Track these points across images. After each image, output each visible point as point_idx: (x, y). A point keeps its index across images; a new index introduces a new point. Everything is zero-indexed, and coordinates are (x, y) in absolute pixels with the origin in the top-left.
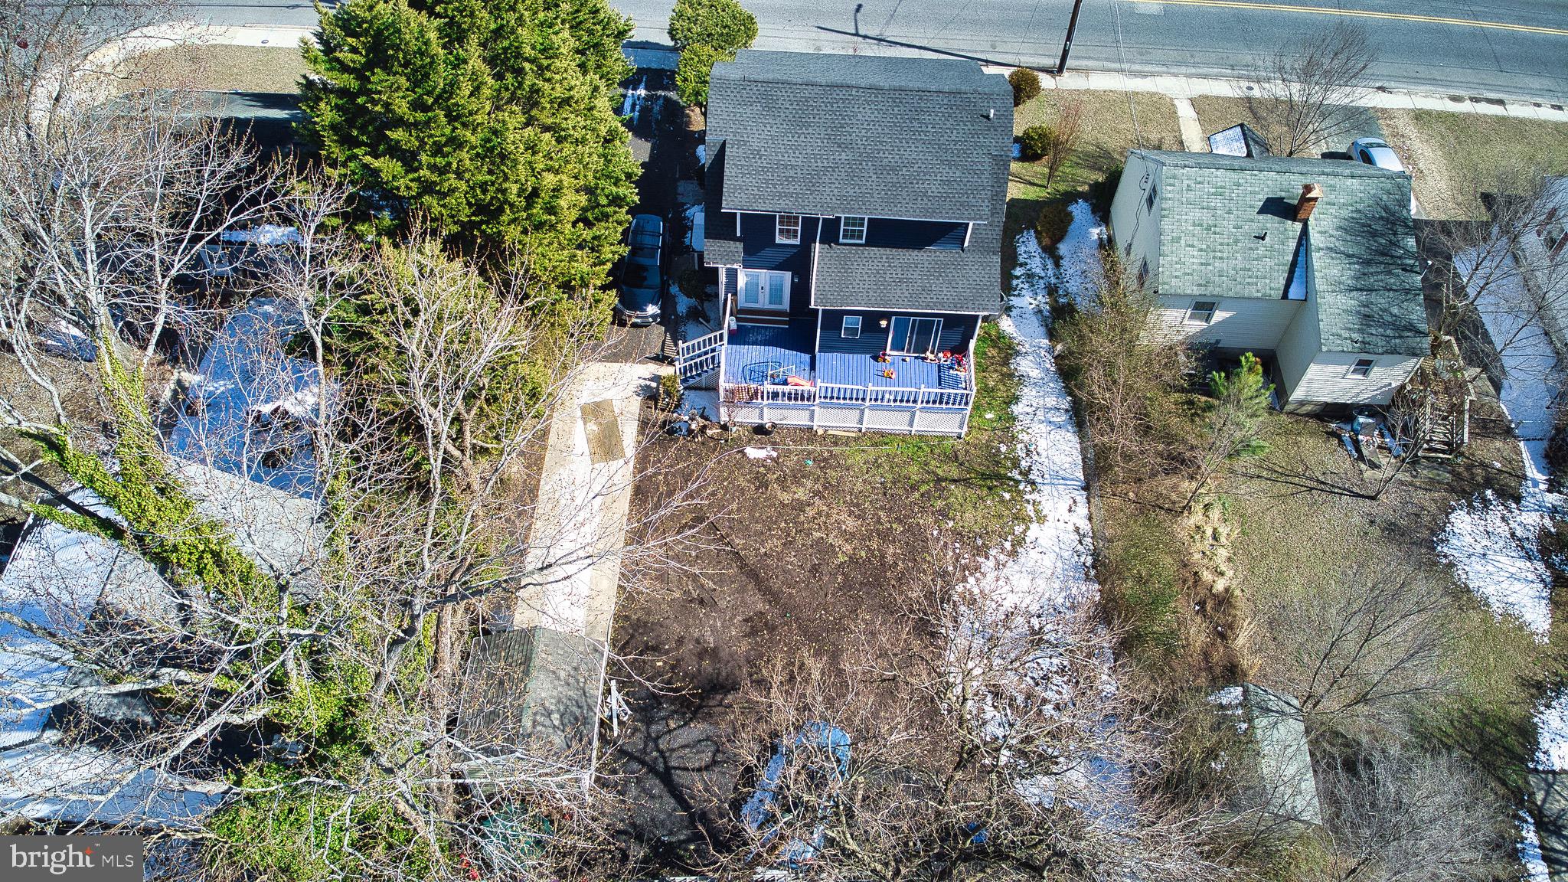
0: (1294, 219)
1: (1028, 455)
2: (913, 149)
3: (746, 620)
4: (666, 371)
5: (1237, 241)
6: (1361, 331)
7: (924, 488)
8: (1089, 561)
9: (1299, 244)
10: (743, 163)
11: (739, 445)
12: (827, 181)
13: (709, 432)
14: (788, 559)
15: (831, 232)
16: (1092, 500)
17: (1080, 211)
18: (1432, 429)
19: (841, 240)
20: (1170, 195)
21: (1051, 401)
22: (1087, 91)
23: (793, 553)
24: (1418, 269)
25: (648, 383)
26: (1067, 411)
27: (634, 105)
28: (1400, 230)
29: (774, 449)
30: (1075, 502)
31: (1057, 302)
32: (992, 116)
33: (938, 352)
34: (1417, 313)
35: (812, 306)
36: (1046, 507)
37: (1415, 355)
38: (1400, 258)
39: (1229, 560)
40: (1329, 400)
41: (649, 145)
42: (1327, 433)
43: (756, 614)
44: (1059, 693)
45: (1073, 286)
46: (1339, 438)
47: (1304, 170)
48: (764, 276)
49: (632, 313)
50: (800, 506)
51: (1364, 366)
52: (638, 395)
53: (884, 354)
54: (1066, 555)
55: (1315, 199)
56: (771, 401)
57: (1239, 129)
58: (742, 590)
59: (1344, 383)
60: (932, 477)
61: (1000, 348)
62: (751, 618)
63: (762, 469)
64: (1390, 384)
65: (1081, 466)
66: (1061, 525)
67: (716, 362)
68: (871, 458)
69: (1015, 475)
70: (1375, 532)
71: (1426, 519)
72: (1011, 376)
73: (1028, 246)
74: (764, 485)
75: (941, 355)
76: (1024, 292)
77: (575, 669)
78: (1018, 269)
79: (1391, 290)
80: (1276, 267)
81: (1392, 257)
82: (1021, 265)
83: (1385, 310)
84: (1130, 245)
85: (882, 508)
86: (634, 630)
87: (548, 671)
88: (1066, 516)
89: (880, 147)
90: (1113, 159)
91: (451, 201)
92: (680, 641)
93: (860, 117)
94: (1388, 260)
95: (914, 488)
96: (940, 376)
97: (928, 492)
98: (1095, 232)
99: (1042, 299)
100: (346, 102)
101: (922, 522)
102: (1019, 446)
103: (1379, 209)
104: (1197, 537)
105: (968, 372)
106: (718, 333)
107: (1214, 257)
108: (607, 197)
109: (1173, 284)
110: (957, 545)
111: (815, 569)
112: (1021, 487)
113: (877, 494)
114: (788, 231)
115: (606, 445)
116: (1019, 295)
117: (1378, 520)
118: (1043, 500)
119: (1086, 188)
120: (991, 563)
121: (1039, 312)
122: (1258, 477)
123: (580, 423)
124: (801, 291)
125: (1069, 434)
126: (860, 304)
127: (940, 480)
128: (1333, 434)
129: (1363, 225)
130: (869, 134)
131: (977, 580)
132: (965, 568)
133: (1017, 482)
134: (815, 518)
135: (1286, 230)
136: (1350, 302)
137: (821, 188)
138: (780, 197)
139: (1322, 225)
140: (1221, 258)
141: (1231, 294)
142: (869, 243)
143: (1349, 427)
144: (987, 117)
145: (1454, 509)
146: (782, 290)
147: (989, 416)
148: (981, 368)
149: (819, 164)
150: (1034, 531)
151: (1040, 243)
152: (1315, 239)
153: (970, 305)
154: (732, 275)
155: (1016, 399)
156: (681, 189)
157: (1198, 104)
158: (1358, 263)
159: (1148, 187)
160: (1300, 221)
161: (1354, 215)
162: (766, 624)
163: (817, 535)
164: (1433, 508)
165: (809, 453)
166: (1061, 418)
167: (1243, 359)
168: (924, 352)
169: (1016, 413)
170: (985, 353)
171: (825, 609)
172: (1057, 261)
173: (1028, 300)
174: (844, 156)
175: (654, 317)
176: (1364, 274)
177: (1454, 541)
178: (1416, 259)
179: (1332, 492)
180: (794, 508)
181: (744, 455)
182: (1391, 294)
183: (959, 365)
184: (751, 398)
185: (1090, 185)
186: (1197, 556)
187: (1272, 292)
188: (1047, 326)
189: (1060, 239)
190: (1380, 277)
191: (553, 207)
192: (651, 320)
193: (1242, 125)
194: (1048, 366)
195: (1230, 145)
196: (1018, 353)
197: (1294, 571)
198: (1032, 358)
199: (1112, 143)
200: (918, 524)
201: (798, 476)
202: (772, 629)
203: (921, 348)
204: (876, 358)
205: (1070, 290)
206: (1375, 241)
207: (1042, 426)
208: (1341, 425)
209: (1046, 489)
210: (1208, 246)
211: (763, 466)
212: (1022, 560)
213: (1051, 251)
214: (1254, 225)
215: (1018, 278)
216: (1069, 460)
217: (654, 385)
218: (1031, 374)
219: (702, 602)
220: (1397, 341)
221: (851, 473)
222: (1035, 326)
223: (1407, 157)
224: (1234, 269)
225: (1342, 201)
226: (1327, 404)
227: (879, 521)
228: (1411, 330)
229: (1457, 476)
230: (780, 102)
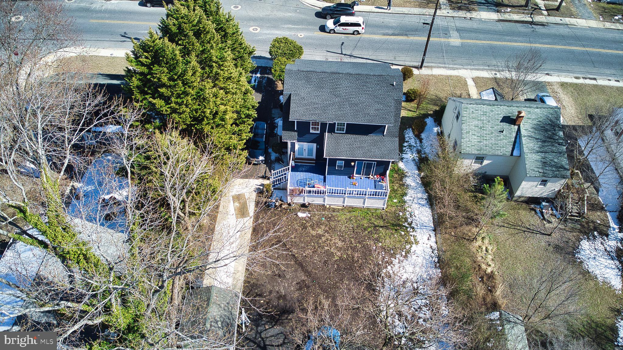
0: (515, 125)
1: (411, 217)
2: (364, 97)
3: (297, 284)
4: (266, 182)
5: (492, 133)
6: (542, 168)
7: (369, 229)
8: (436, 260)
9: (517, 134)
10: (298, 102)
11: (295, 211)
12: (331, 109)
13: (283, 206)
14: (314, 258)
15: (332, 128)
16: (437, 235)
17: (429, 121)
18: (572, 207)
19: (336, 132)
20: (465, 115)
21: (420, 195)
22: (432, 75)
23: (317, 256)
24: (564, 144)
25: (259, 187)
26: (426, 199)
27: (255, 80)
28: (557, 129)
29: (309, 213)
30: (430, 236)
31: (421, 156)
32: (394, 84)
33: (374, 175)
34: (564, 161)
35: (324, 157)
36: (419, 238)
37: (564, 178)
38: (557, 140)
39: (493, 260)
40: (530, 196)
41: (261, 95)
42: (530, 209)
43: (301, 281)
44: (425, 314)
45: (427, 150)
46: (535, 211)
47: (518, 105)
48: (306, 145)
49: (254, 159)
50: (320, 236)
51: (544, 182)
52: (255, 192)
53: (353, 176)
54: (427, 257)
55: (523, 117)
56: (308, 194)
57: (492, 90)
58: (296, 271)
59: (537, 189)
60: (372, 225)
61: (399, 174)
62: (299, 282)
63: (304, 221)
64: (555, 190)
65: (432, 222)
66: (425, 245)
67: (286, 178)
68: (348, 217)
69: (406, 224)
70: (551, 249)
71: (571, 244)
72: (403, 185)
73: (409, 135)
74: (305, 228)
75: (375, 176)
76: (408, 152)
77: (228, 303)
78: (405, 143)
79: (553, 152)
80: (508, 143)
81: (554, 139)
82: (407, 142)
83: (552, 160)
84: (450, 134)
85: (353, 237)
86: (252, 288)
87: (216, 304)
88: (427, 242)
89: (351, 96)
90: (442, 101)
91: (183, 116)
92: (271, 292)
93: (343, 85)
94: (552, 140)
95: (365, 229)
96: (375, 185)
97: (371, 231)
98: (436, 129)
99: (415, 155)
100: (143, 78)
101: (368, 243)
102: (407, 213)
103: (548, 121)
104: (479, 250)
105: (386, 183)
106: (287, 167)
107: (483, 139)
108: (245, 115)
109: (467, 149)
110: (383, 253)
111: (325, 262)
112: (408, 230)
113: (350, 232)
114: (315, 128)
115: (242, 212)
116: (406, 153)
117: (552, 244)
118: (417, 235)
119: (432, 112)
120: (397, 261)
121: (414, 160)
122: (503, 226)
123: (232, 202)
124: (320, 151)
125: (427, 209)
126: (343, 156)
127: (376, 226)
128: (532, 209)
129: (542, 127)
130: (347, 91)
131: (392, 267)
132: (387, 262)
133: (407, 227)
134: (326, 241)
135: (511, 129)
136: (538, 157)
137: (328, 112)
138: (312, 115)
139: (526, 127)
140: (486, 140)
141: (490, 154)
142: (347, 133)
143: (539, 207)
144: (393, 85)
145: (582, 240)
146: (312, 151)
147: (395, 201)
148: (392, 182)
149: (327, 103)
150: (414, 247)
151: (414, 133)
152: (523, 132)
153: (387, 157)
154: (293, 145)
155: (406, 194)
156: (273, 112)
157: (475, 80)
158: (540, 142)
159: (456, 112)
160: (517, 125)
161: (538, 123)
162: (305, 285)
163: (326, 248)
164: (573, 239)
165: (323, 215)
166: (424, 202)
167: (496, 179)
168: (369, 175)
169: (406, 200)
170: (393, 176)
171: (330, 279)
172: (421, 140)
173: (410, 156)
174: (337, 99)
175: (262, 161)
176: (543, 146)
177: (582, 252)
178: (563, 140)
179: (533, 233)
180: (317, 237)
181: (297, 215)
182: (554, 154)
183: (383, 180)
184: (300, 193)
185: (433, 111)
186: (480, 258)
187: (507, 153)
188: (417, 165)
189: (422, 132)
190: (549, 147)
191: (223, 119)
192: (261, 162)
193: (493, 88)
194: (418, 181)
195: (488, 96)
196: (406, 176)
197: (519, 265)
198: (411, 178)
199: (442, 95)
200: (367, 244)
201: (319, 224)
202: (308, 287)
203: (367, 174)
204: (350, 177)
205: (426, 152)
206: (547, 133)
207: (416, 205)
208: (536, 206)
209: (419, 231)
210: (481, 135)
211: (305, 220)
212: (409, 259)
213: (418, 136)
214: (499, 127)
215: (405, 147)
216: (428, 219)
217: (261, 187)
218: (411, 184)
219: (279, 276)
220: (557, 172)
221: (340, 223)
222: (412, 166)
223: (558, 100)
224: (491, 144)
225: (533, 117)
226: (530, 197)
227: (351, 243)
228: (562, 168)
229: (583, 226)
230: (312, 79)
